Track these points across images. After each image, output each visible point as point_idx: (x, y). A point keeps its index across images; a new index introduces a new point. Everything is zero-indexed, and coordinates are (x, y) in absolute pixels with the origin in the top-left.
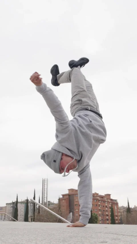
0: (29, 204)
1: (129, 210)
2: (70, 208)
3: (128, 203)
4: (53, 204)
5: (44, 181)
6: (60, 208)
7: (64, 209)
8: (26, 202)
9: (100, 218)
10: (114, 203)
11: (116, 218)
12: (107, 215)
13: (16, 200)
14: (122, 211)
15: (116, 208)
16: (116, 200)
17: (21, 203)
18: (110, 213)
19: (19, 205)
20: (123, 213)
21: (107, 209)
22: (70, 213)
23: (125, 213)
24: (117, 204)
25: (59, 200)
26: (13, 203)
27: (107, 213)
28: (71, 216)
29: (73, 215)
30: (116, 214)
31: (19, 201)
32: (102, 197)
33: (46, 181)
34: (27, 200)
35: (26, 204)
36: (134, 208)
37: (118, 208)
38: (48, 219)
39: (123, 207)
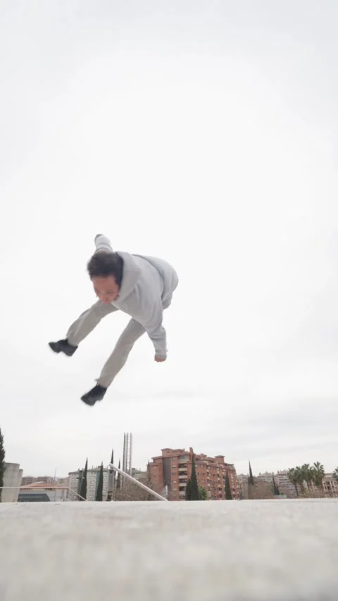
0: (104, 473)
1: (251, 480)
2: (164, 479)
3: (250, 469)
4: (139, 473)
5: (126, 437)
6: (150, 479)
7: (156, 481)
8: (100, 469)
9: (209, 494)
10: (230, 469)
11: (234, 493)
12: (220, 489)
13: (84, 468)
14: (242, 482)
15: (232, 477)
16: (232, 465)
17: (93, 471)
18: (224, 486)
19: (88, 475)
20: (242, 486)
21: (219, 479)
22: (164, 486)
23: (246, 485)
24: (234, 471)
25: (149, 466)
26: (81, 471)
27: (219, 486)
28: (167, 491)
29: (170, 488)
30: (233, 487)
31: (88, 469)
32: (211, 461)
33: (129, 438)
34: (102, 467)
35: (99, 474)
36: (258, 477)
37: (235, 477)
38: (133, 496)
39: (242, 475)
